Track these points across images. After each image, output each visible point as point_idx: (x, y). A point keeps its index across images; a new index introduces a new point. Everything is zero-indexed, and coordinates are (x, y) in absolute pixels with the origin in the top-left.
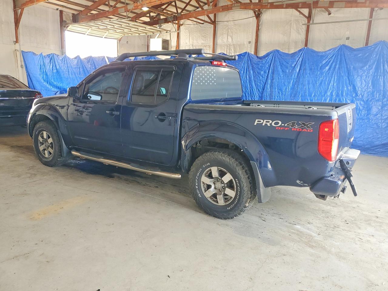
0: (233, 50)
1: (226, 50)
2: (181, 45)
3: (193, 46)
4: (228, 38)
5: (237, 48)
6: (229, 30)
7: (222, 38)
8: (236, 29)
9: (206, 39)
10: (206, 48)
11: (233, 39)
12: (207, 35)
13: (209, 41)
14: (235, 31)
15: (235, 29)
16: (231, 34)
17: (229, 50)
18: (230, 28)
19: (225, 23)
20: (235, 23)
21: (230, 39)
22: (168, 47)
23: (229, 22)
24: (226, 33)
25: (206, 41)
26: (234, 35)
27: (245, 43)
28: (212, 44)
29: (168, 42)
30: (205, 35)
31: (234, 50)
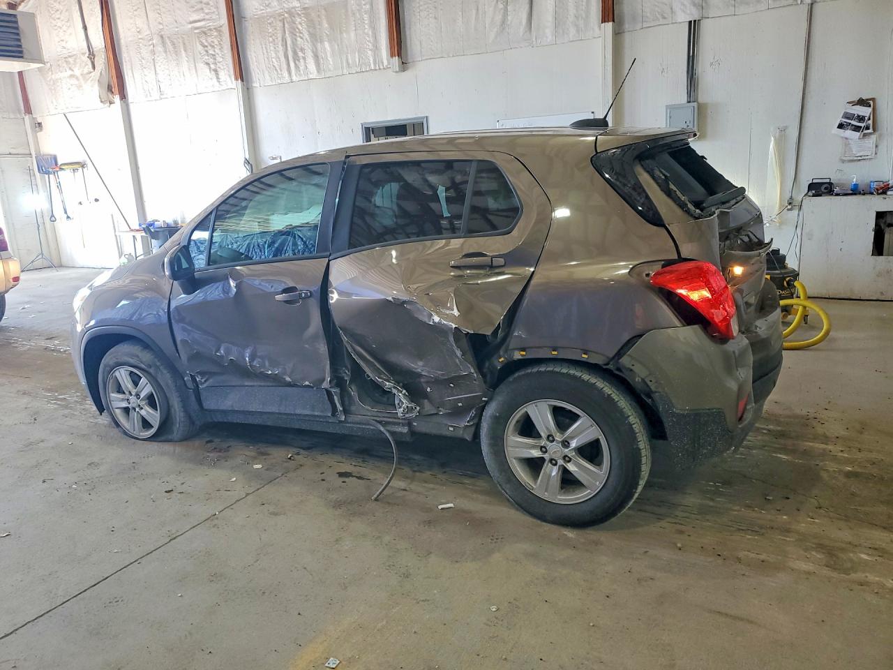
0: (306, 36)
1: (280, 36)
2: (122, 42)
3: (162, 37)
5: (320, 24)
13: (213, 9)
17: (293, 34)
22: (20, 46)
28: (224, 20)
29: (16, 22)
31: (311, 35)
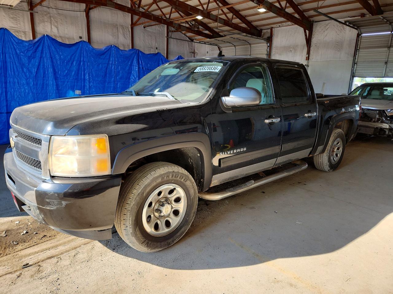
4: (51, 28)
6: (52, 18)
7: (43, 26)
8: (61, 20)
9: (17, 23)
10: (20, 34)
11: (59, 30)
12: (18, 17)
14: (61, 22)
15: (59, 19)
16: (56, 24)
18: (52, 16)
19: (45, 8)
20: (58, 12)
21: (55, 30)
23: (51, 9)
24: (48, 21)
25: (17, 25)
26: (59, 26)
27: (75, 38)
30: (15, 17)
